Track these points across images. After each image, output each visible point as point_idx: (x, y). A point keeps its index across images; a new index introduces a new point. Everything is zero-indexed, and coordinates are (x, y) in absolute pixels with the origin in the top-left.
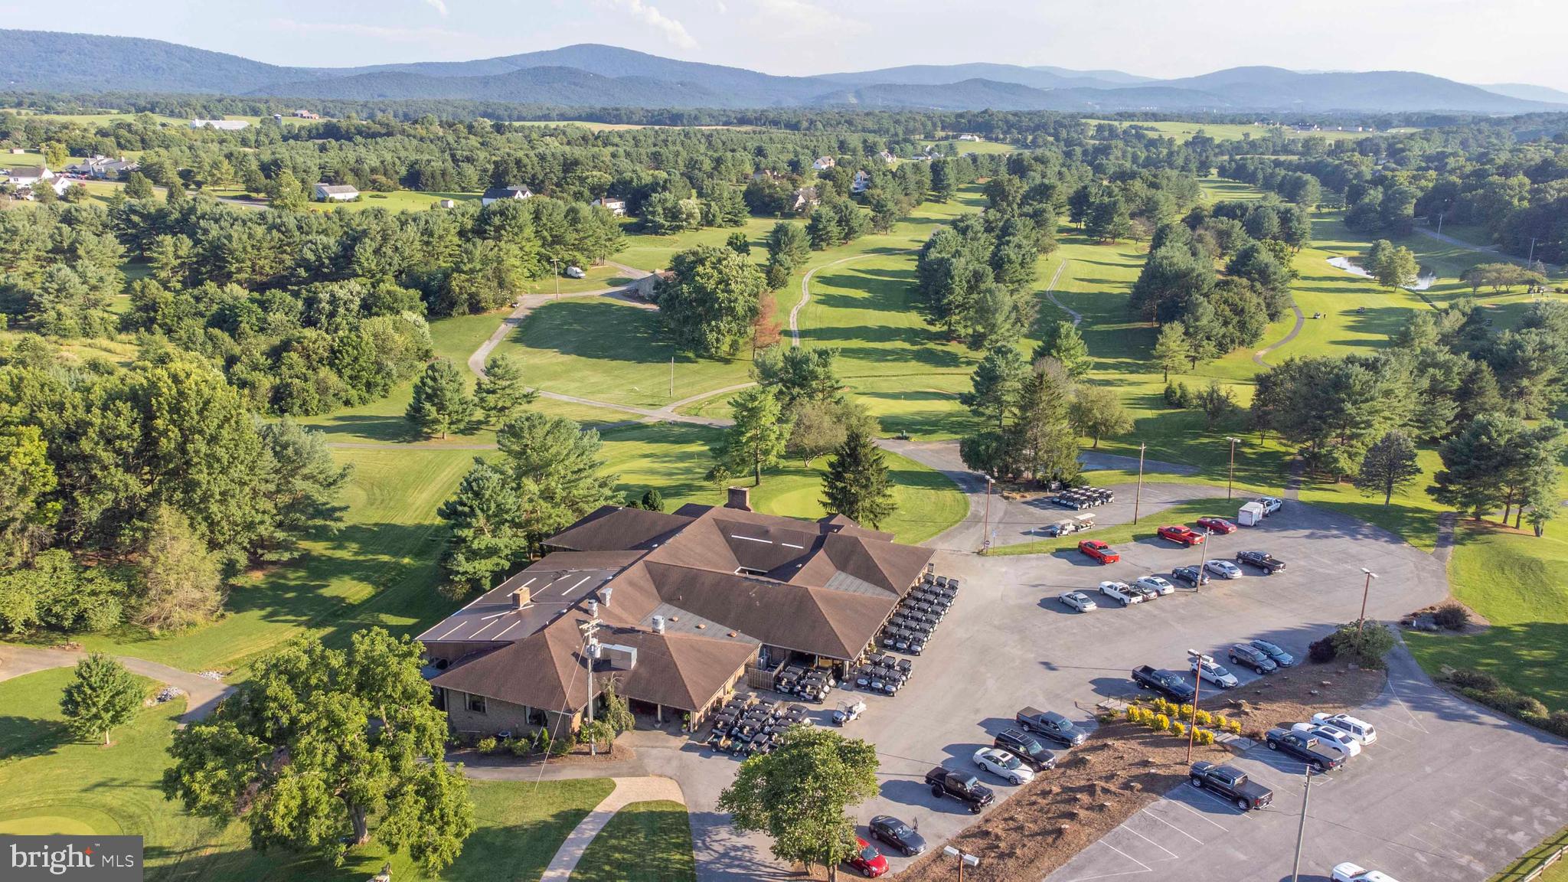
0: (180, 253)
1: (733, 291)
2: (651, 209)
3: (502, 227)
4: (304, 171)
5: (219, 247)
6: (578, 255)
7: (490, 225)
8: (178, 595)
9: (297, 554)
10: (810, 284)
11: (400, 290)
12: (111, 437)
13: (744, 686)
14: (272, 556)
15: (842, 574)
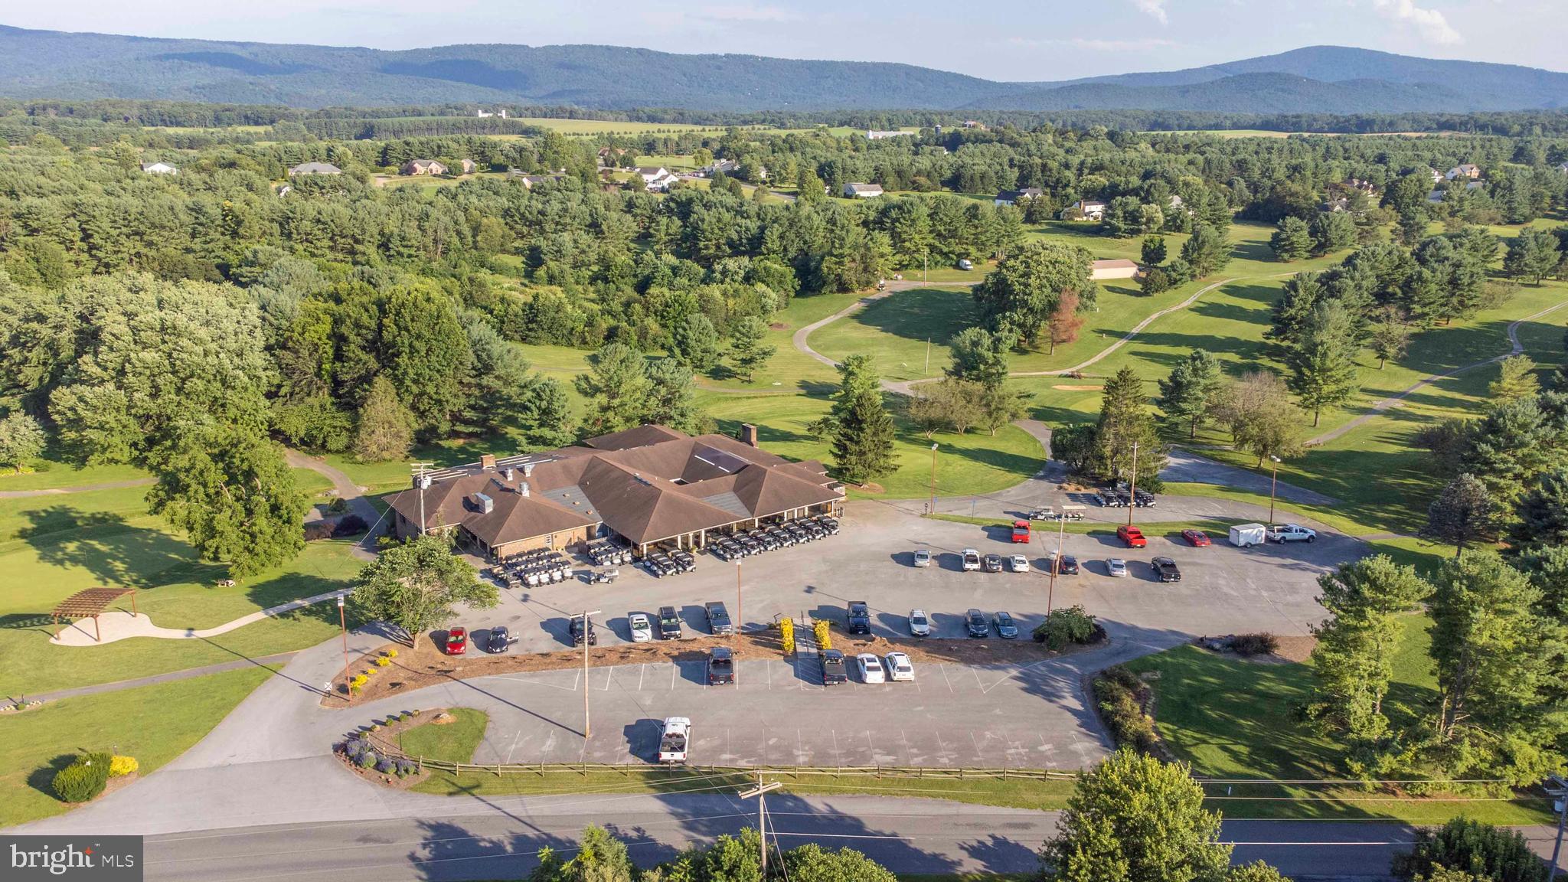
1: (1031, 285)
2: (1110, 212)
3: (897, 220)
4: (853, 172)
6: (972, 250)
7: (888, 218)
8: (374, 437)
9: (478, 430)
10: (1210, 293)
11: (776, 266)
12: (357, 325)
13: (576, 549)
14: (460, 428)
15: (732, 494)
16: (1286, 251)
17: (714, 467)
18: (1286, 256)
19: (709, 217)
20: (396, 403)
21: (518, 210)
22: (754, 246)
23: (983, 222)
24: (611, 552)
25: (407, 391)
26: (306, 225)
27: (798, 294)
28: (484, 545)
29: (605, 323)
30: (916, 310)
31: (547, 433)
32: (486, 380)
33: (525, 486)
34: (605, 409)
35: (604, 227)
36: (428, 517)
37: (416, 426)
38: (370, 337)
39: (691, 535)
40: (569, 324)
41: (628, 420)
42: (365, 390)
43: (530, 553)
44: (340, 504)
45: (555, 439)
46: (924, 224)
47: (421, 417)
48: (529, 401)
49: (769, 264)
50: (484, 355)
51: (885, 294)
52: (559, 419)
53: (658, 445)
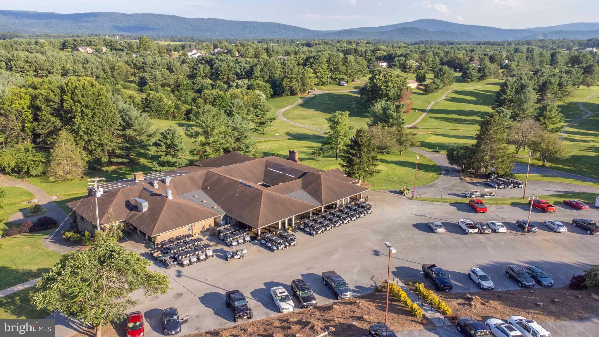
0: (205, 71)
1: (389, 86)
2: (394, 64)
3: (313, 63)
4: (277, 52)
5: (218, 70)
6: (345, 77)
7: (309, 62)
8: (61, 166)
9: (125, 160)
10: (449, 93)
11: (262, 83)
12: (47, 100)
13: (208, 233)
14: (114, 160)
15: (302, 191)
16: (469, 78)
17: (283, 174)
18: (469, 80)
19: (224, 64)
20: (74, 146)
21: (132, 62)
22: (249, 74)
23: (350, 64)
24: (236, 235)
25: (81, 138)
26: (21, 63)
27: (273, 96)
28: (143, 234)
29: (185, 108)
30: (327, 102)
31: (170, 158)
32: (129, 132)
33: (170, 192)
34: (203, 145)
35: (174, 69)
36: (101, 216)
37: (87, 159)
38: (55, 107)
39: (287, 219)
40: (166, 108)
41: (217, 151)
42: (54, 139)
43: (178, 239)
44: (37, 209)
45: (176, 162)
46: (325, 65)
47: (90, 154)
48: (159, 140)
49: (258, 82)
50: (127, 118)
51: (311, 96)
52: (178, 151)
53: (245, 163)
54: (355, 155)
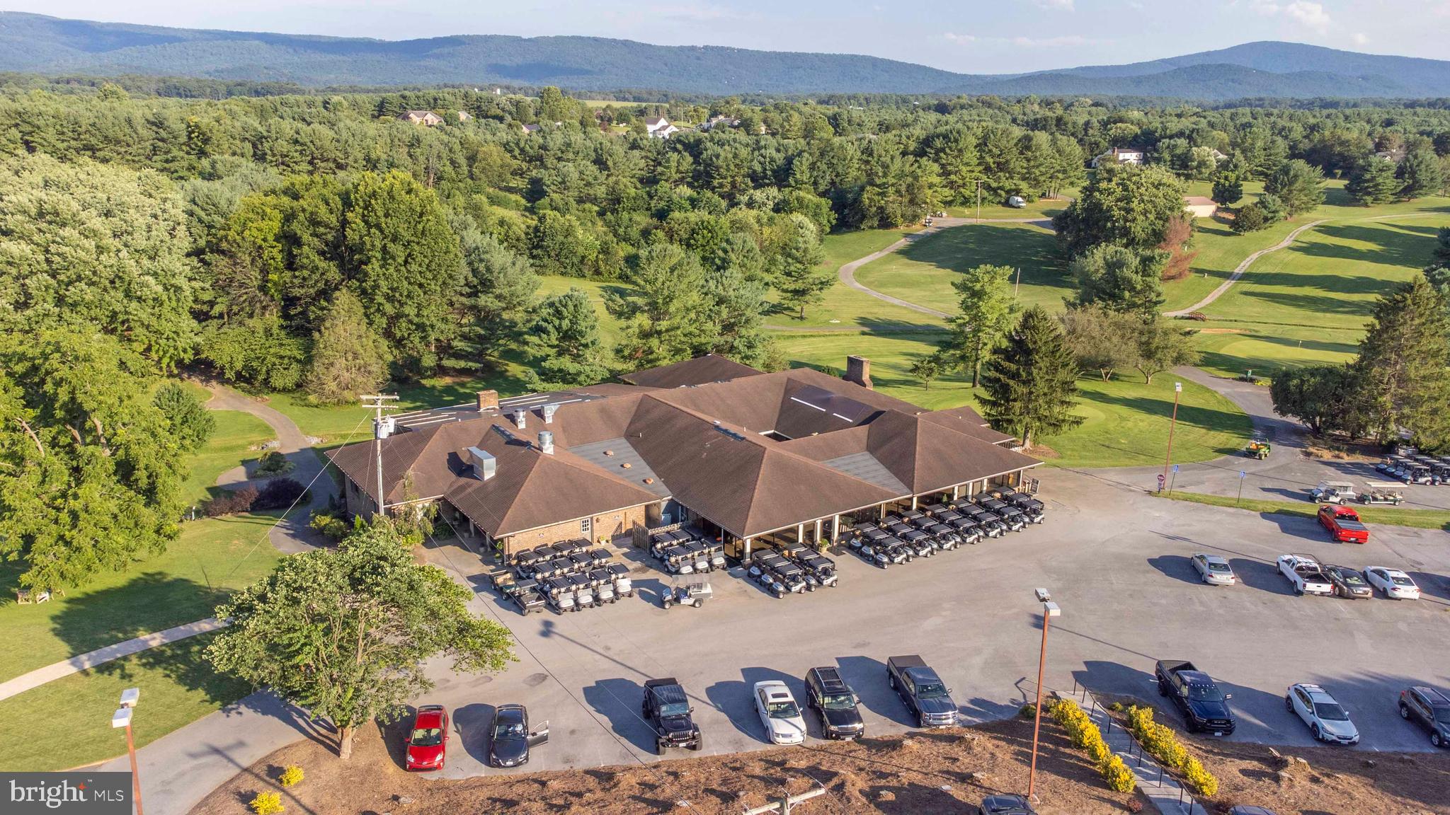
0: (681, 168)
1: (1132, 210)
2: (1156, 155)
3: (943, 150)
4: (859, 125)
5: (710, 165)
6: (1024, 186)
7: (932, 148)
8: (334, 371)
9: (473, 365)
10: (1305, 233)
11: (809, 197)
12: (314, 222)
13: (630, 541)
14: (449, 363)
15: (867, 455)
16: (1366, 194)
17: (825, 414)
18: (1369, 199)
19: (725, 152)
20: (364, 327)
21: (517, 144)
22: (782, 175)
23: (1038, 154)
24: (690, 549)
25: (378, 310)
26: (283, 146)
27: (835, 230)
28: (480, 533)
29: (623, 250)
30: (971, 246)
31: (567, 363)
32: (485, 300)
33: (547, 438)
34: (645, 335)
35: (610, 163)
36: (388, 486)
37: (390, 358)
38: (330, 237)
39: (819, 522)
40: (581, 250)
41: (677, 351)
42: (322, 309)
43: (556, 548)
44: (275, 460)
45: (579, 373)
46: (971, 156)
47: (397, 347)
48: (545, 320)
49: (802, 194)
50: (482, 267)
51: (931, 230)
52: (586, 346)
53: (735, 380)
54: (1015, 376)
